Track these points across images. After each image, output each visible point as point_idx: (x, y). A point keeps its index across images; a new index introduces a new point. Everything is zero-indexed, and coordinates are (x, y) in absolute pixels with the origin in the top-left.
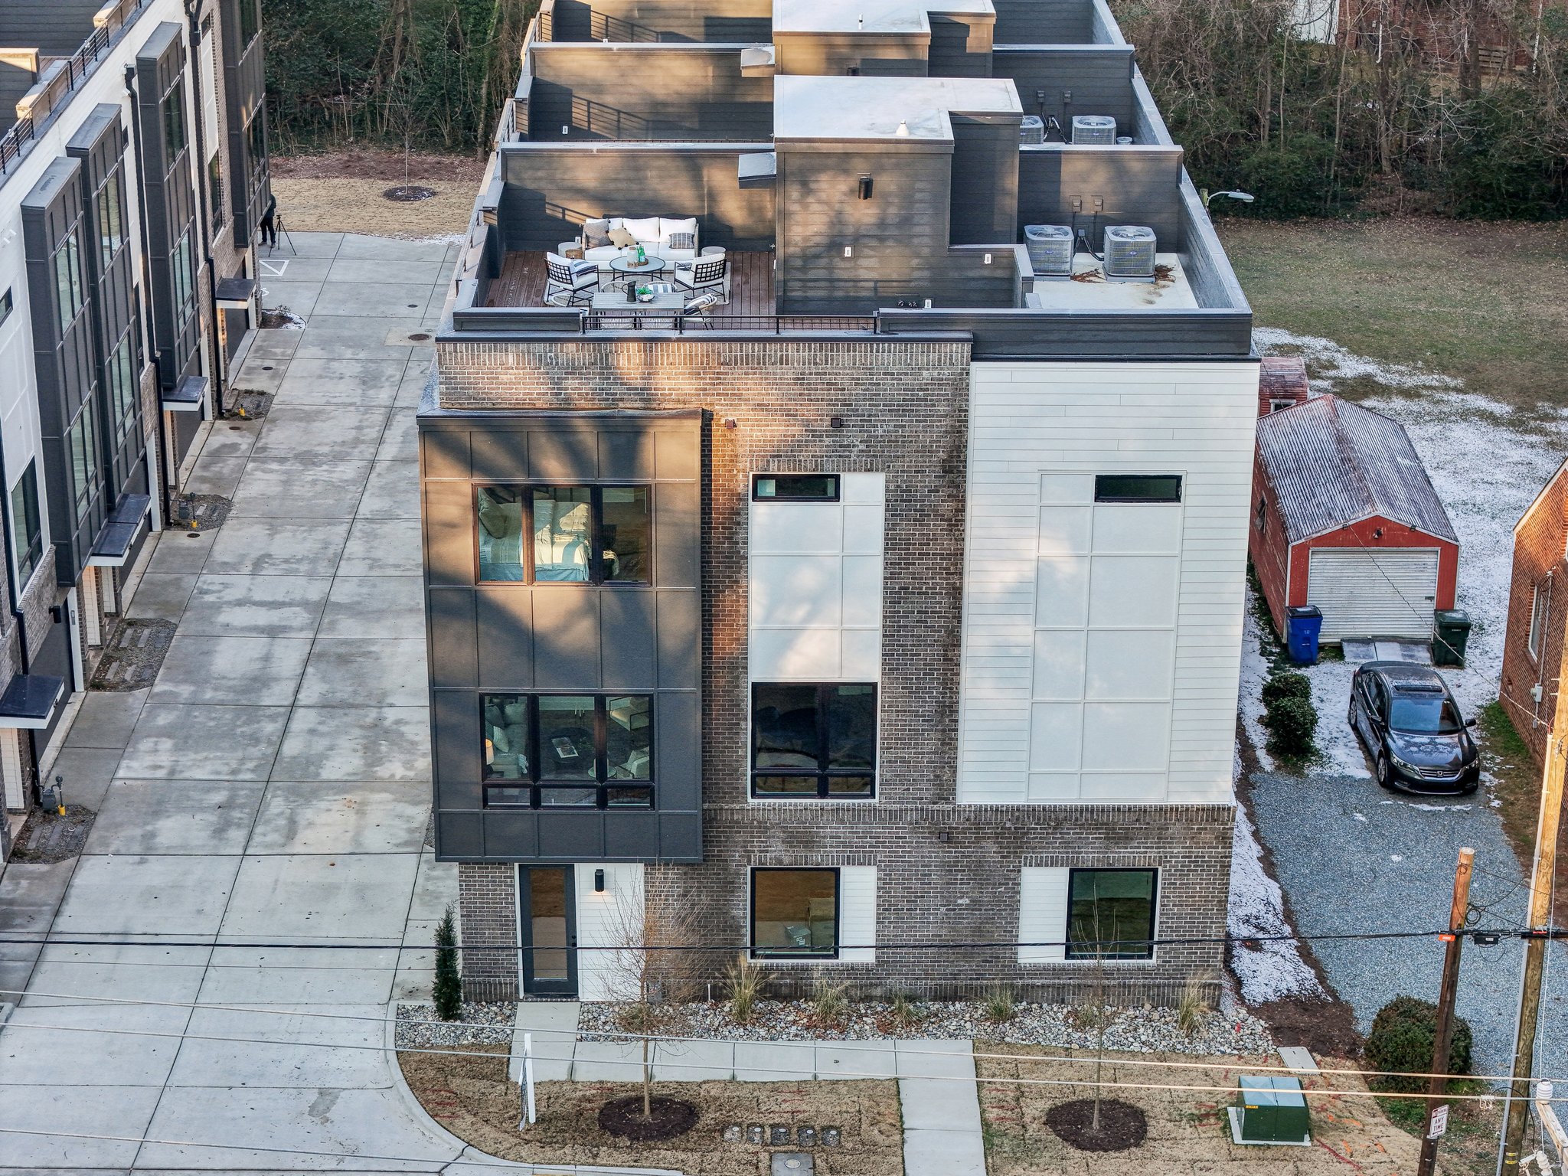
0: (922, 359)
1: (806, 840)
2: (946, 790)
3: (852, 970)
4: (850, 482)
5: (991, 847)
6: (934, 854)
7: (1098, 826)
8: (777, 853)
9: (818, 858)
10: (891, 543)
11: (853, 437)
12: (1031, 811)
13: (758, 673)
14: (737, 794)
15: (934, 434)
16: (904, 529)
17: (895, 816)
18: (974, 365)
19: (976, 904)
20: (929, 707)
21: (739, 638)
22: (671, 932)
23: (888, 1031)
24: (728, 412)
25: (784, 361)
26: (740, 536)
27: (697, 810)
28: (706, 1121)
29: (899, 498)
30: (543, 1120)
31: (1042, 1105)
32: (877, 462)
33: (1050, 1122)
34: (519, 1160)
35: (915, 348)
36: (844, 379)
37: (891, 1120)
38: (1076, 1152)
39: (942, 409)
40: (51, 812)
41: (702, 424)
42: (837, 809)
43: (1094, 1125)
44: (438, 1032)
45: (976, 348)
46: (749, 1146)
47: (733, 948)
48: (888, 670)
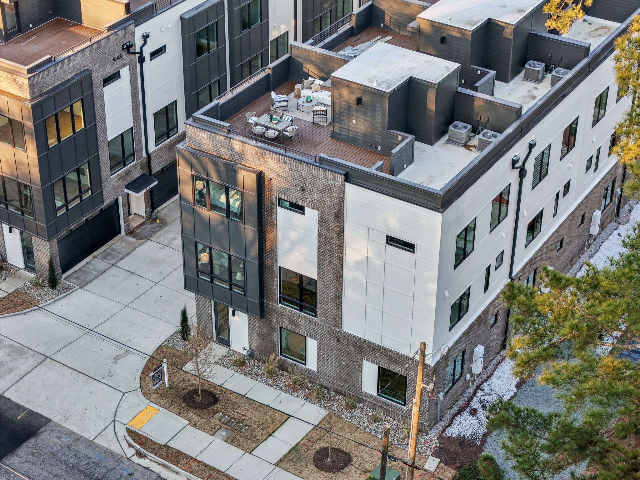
0: (328, 176)
1: (294, 323)
2: (338, 324)
3: (309, 371)
4: (307, 210)
5: (352, 348)
6: (334, 344)
7: (387, 355)
9: (300, 331)
10: (320, 235)
11: (307, 195)
12: (365, 341)
13: (279, 265)
14: (274, 301)
15: (333, 203)
16: (324, 232)
17: (322, 326)
18: (346, 184)
19: (347, 366)
20: (332, 295)
21: (274, 250)
22: (256, 338)
23: (308, 397)
24: (269, 175)
25: (286, 163)
26: (274, 217)
27: (257, 302)
28: (215, 408)
29: (322, 221)
30: (171, 387)
31: (323, 445)
32: (315, 207)
33: (318, 452)
34: (149, 399)
35: (326, 172)
36: (304, 174)
37: (270, 430)
38: (312, 467)
39: (335, 195)
40: (155, 220)
41: (260, 176)
42: (304, 317)
43: (329, 460)
44: (179, 344)
45: (348, 178)
46: (217, 422)
47: (274, 350)
48: (319, 277)
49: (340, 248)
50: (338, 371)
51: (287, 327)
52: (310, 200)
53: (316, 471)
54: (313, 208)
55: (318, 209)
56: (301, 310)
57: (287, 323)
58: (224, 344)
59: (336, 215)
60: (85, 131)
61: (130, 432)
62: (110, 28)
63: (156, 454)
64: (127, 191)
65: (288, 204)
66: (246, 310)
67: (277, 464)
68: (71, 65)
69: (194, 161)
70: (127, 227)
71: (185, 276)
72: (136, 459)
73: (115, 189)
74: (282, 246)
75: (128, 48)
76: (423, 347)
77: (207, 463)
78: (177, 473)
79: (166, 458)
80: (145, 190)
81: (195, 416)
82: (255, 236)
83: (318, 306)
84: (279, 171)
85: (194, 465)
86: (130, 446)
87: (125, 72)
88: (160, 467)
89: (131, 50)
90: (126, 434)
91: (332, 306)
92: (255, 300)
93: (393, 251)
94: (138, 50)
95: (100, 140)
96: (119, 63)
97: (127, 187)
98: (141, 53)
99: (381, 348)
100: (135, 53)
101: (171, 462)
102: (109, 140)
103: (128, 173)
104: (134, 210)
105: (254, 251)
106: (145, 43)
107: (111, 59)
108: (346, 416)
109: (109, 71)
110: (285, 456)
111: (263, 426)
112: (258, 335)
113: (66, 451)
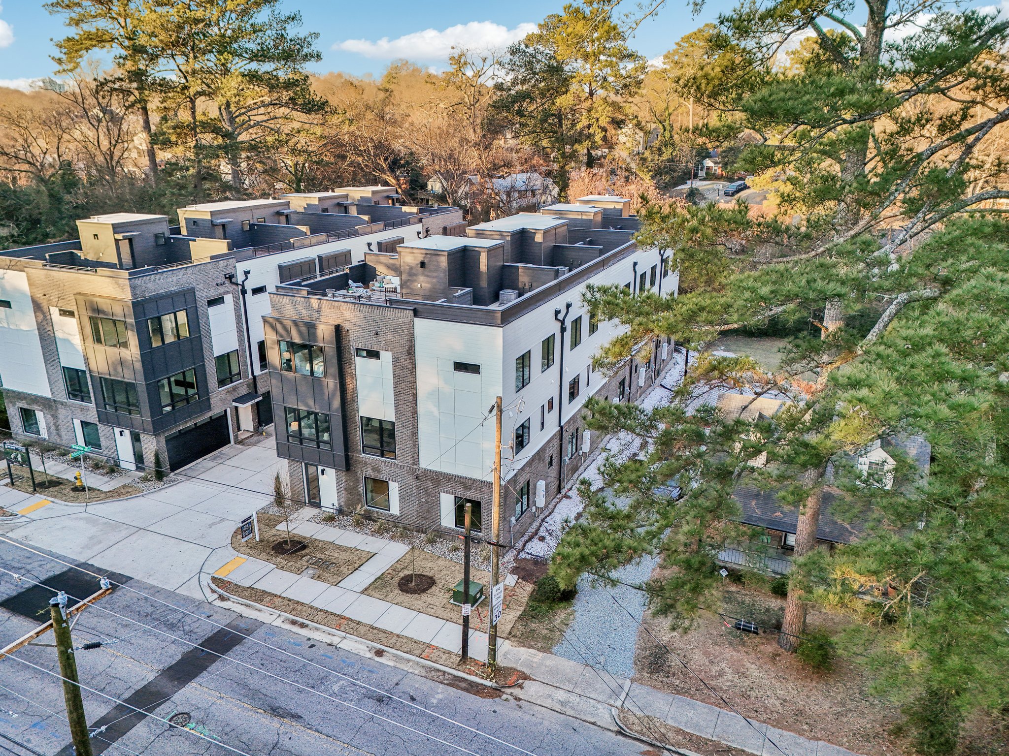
0: (399, 315)
1: (376, 470)
2: (416, 462)
3: (392, 516)
4: (383, 354)
5: (429, 483)
6: (414, 482)
7: (461, 483)
8: (370, 473)
9: (383, 476)
10: (395, 376)
11: (381, 338)
12: (441, 473)
13: (361, 415)
14: (358, 452)
15: (404, 341)
16: (398, 372)
17: (402, 467)
18: (416, 319)
19: (427, 502)
20: (409, 432)
21: (354, 400)
22: (344, 493)
23: (392, 538)
24: (346, 326)
25: (360, 311)
26: (353, 367)
27: (343, 454)
28: (303, 552)
29: (396, 361)
30: (261, 541)
31: (407, 572)
32: (389, 348)
33: (402, 579)
34: (238, 551)
35: (397, 311)
36: (377, 318)
37: (356, 566)
38: (397, 591)
39: (406, 332)
40: (262, 434)
41: (338, 329)
42: (385, 462)
43: (413, 583)
44: (275, 510)
45: (416, 313)
46: (305, 563)
47: (359, 501)
48: (397, 418)
49: (414, 384)
50: (418, 509)
51: (371, 476)
52: (384, 342)
53: (401, 594)
54: (387, 350)
55: (391, 350)
56: (382, 456)
57: (371, 471)
58: (316, 507)
59: (408, 352)
60: (189, 340)
61: (214, 579)
62: (212, 258)
63: (239, 596)
64: (234, 404)
65: (365, 353)
66: (334, 466)
67: (362, 592)
68: (175, 279)
69: (279, 327)
70: (236, 437)
71: (277, 443)
72: (218, 603)
73: (223, 401)
74: (361, 395)
75: (230, 277)
76: (499, 401)
77: (292, 598)
78: (260, 611)
79: (250, 598)
80: (250, 403)
81: (282, 561)
82: (337, 388)
83: (397, 447)
84: (354, 320)
85: (277, 601)
86: (213, 591)
87: (228, 298)
88: (243, 607)
89: (233, 280)
90: (210, 582)
91: (410, 444)
92: (340, 451)
93: (462, 375)
94: (240, 282)
95: (206, 354)
96: (222, 289)
97: (234, 401)
98: (243, 286)
99: (456, 476)
100: (237, 284)
101: (255, 601)
102: (216, 355)
103: (235, 389)
104: (243, 427)
105: (336, 403)
106: (247, 278)
107: (214, 284)
108: (428, 549)
109: (213, 294)
110: (370, 585)
111: (348, 563)
112: (345, 489)
113: (141, 603)
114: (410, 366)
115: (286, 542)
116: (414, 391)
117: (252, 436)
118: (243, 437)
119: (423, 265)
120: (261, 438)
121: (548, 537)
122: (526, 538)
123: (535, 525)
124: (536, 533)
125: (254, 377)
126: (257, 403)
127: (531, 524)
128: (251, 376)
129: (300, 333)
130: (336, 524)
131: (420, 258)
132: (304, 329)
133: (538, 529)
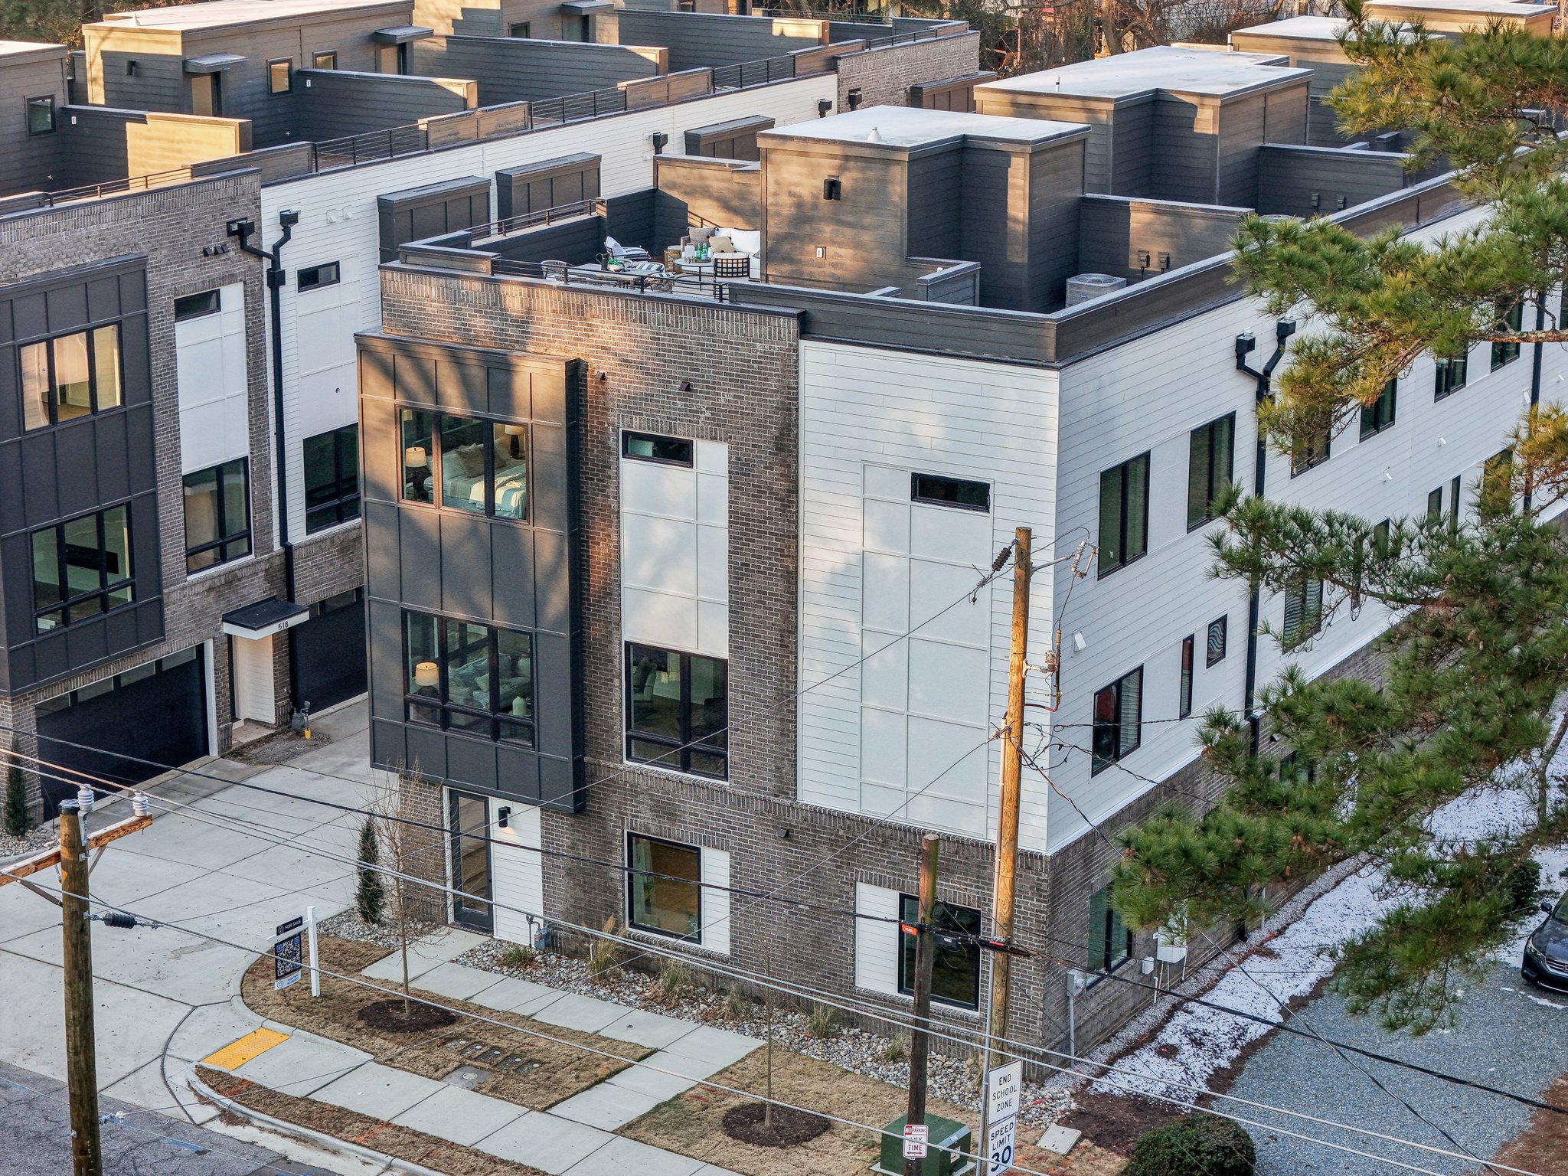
0: (755, 331)
1: (666, 810)
2: (787, 783)
3: (708, 956)
4: (701, 449)
5: (826, 856)
6: (777, 849)
8: (647, 822)
9: (682, 833)
10: (736, 517)
11: (701, 402)
12: (861, 822)
13: (628, 635)
14: (612, 754)
15: (766, 408)
16: (746, 504)
17: (742, 801)
18: (803, 343)
19: (814, 912)
20: (770, 693)
21: (611, 592)
22: (562, 882)
23: (706, 1018)
24: (599, 364)
25: (643, 319)
26: (611, 491)
27: (568, 758)
28: (448, 1031)
29: (739, 471)
30: (324, 996)
31: (749, 1098)
32: (721, 432)
33: (734, 1110)
34: (264, 1014)
35: (750, 318)
36: (691, 343)
37: (601, 1072)
38: (719, 1136)
39: (773, 383)
40: (300, 734)
41: (575, 372)
42: (694, 785)
43: (767, 1123)
44: (355, 930)
45: (806, 327)
46: (453, 1056)
47: (611, 908)
48: (735, 648)
49: (791, 538)
50: (788, 936)
51: (648, 830)
52: (708, 414)
53: (731, 1143)
54: (714, 439)
55: (728, 439)
56: (686, 767)
57: (649, 814)
58: (476, 929)
59: (777, 444)
60: (121, 415)
61: (203, 1073)
62: (197, 170)
63: (275, 1115)
64: (228, 628)
65: (648, 449)
66: (534, 795)
67: (621, 1132)
68: (94, 230)
69: (404, 365)
70: (226, 735)
71: (373, 723)
72: (219, 1127)
73: (198, 616)
74: (634, 575)
75: (243, 232)
76: (1022, 538)
77: (420, 1129)
78: (335, 1152)
79: (307, 1120)
80: (274, 628)
81: (387, 1044)
82: (561, 552)
83: (733, 738)
84: (625, 347)
85: (383, 1135)
86: (204, 1100)
87: (232, 296)
88: (287, 1141)
89: (250, 241)
90: (194, 1078)
91: (770, 730)
92: (557, 748)
93: (936, 516)
94: (267, 248)
95: (163, 463)
96: (216, 267)
97: (228, 618)
98: (276, 262)
99: (906, 830)
100: (259, 255)
101: (319, 1129)
102: (186, 470)
103: (232, 580)
104: (245, 710)
105: (557, 602)
106: (287, 237)
107: (198, 249)
108: (815, 1049)
109: (191, 279)
110: (643, 1117)
111: (579, 1065)
112: (569, 872)
113: (21, 1110)
114: (780, 486)
115: (398, 1004)
116: (788, 562)
117: (268, 739)
118: (245, 741)
119: (833, 188)
120: (298, 744)
121: (1187, 1049)
122: (1116, 1046)
123: (1151, 1017)
124: (1152, 1035)
125: (288, 550)
126: (292, 631)
127: (1136, 1012)
128: (277, 547)
129: (465, 382)
130: (538, 974)
131: (827, 169)
132: (477, 373)
133: (1160, 1027)
